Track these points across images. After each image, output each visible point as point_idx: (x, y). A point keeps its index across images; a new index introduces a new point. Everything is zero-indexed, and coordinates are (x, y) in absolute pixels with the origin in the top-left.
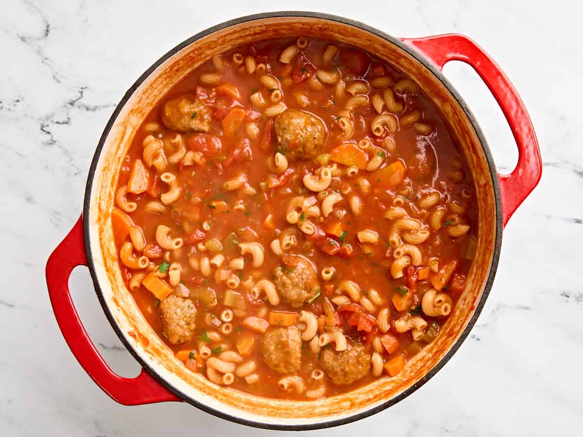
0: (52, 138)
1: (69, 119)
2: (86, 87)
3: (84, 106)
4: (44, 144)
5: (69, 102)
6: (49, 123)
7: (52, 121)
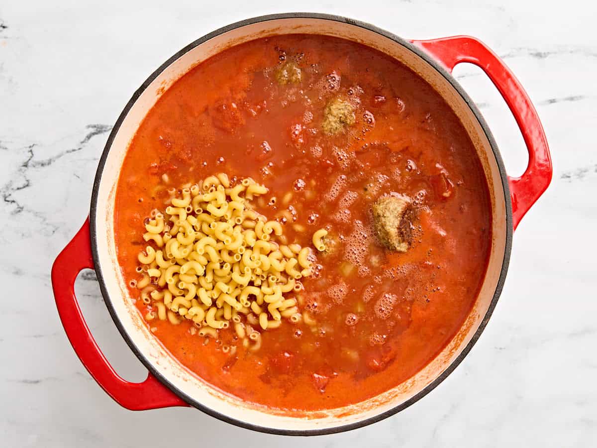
0: (18, 205)
1: (27, 181)
2: (34, 145)
3: (38, 163)
4: (12, 214)
5: (22, 165)
6: (10, 192)
7: (13, 189)
